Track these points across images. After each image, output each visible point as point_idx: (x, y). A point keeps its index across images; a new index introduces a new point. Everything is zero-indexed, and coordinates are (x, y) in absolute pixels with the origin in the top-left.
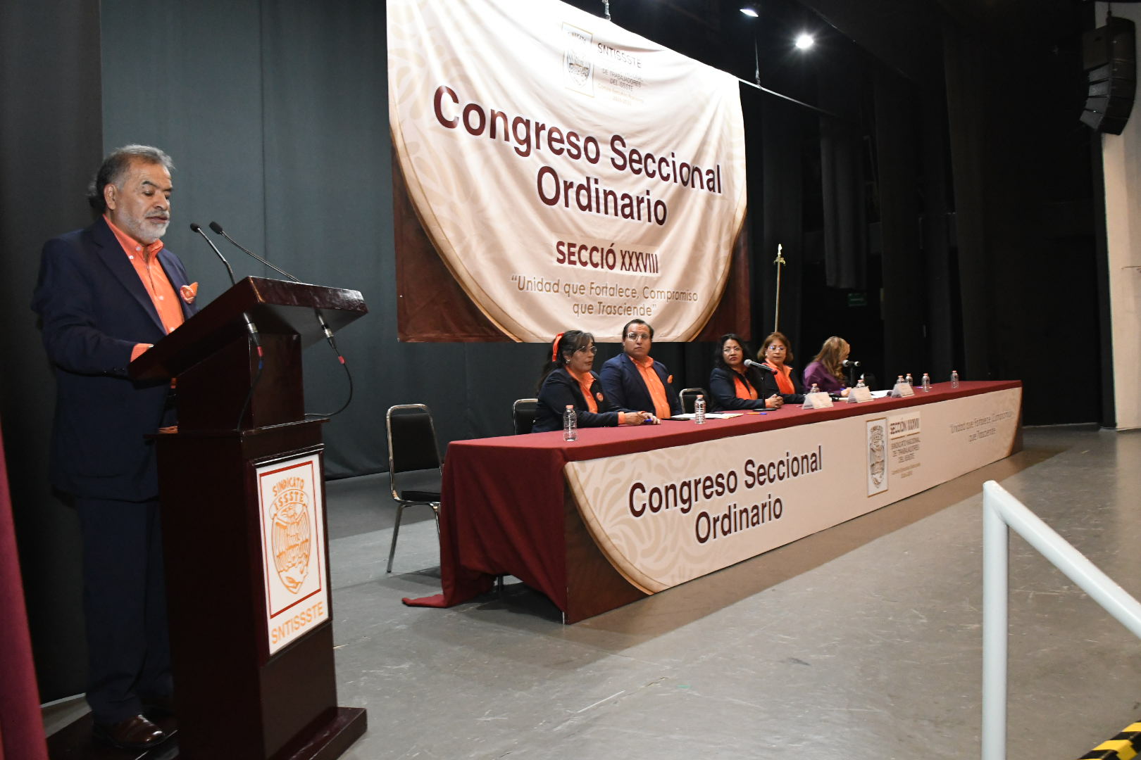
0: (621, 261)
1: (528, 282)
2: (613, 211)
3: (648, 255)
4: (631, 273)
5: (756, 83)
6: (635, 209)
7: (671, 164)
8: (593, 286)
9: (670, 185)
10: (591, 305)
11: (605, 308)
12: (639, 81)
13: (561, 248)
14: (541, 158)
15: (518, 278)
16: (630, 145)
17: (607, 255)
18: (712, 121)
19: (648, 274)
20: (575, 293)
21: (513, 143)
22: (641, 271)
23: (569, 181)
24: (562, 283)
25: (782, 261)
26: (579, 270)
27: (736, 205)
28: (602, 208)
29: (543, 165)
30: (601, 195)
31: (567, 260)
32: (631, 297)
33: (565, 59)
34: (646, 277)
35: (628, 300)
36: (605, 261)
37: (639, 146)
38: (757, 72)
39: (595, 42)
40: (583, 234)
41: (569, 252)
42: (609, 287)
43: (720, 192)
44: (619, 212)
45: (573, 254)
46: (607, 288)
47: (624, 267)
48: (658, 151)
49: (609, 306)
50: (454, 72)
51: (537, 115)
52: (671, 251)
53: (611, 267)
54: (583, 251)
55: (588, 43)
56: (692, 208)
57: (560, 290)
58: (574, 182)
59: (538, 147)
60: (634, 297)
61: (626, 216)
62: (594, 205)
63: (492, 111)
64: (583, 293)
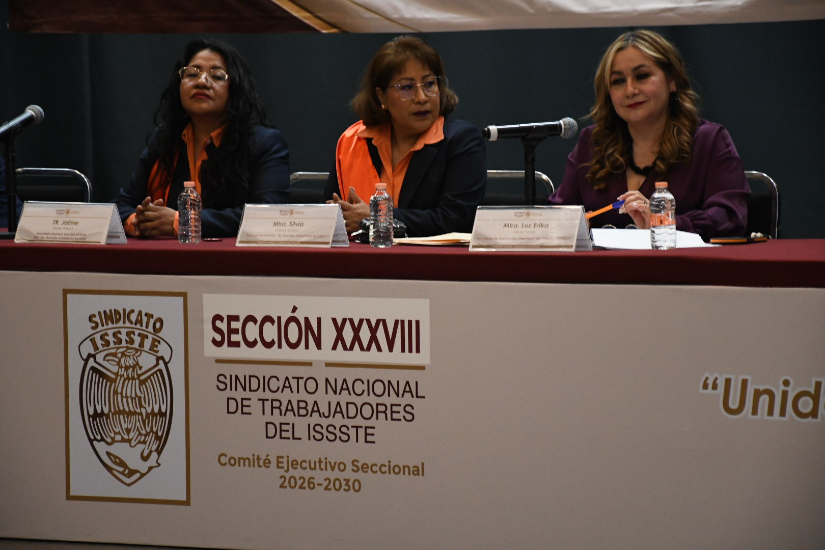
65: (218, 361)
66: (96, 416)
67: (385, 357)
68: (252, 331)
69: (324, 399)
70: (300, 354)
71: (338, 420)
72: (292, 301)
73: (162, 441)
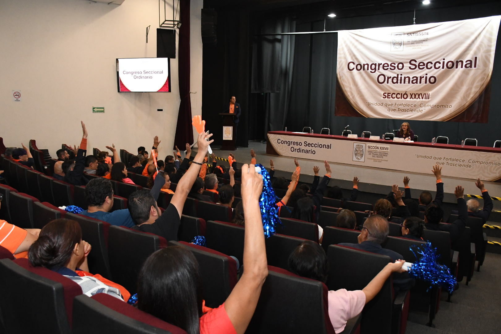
0: (410, 96)
1: (371, 103)
2: (408, 82)
4: (415, 99)
6: (418, 80)
7: (442, 63)
8: (396, 104)
9: (440, 70)
10: (395, 109)
11: (401, 110)
12: (427, 39)
13: (385, 94)
14: (380, 72)
15: (368, 103)
16: (418, 61)
19: (424, 99)
20: (389, 106)
21: (370, 70)
22: (420, 99)
23: (389, 76)
26: (391, 100)
28: (403, 82)
29: (380, 74)
30: (403, 78)
31: (387, 97)
32: (413, 106)
33: (392, 43)
34: (423, 101)
35: (412, 108)
36: (402, 97)
37: (424, 60)
39: (406, 34)
40: (393, 90)
41: (387, 95)
42: (403, 104)
44: (411, 82)
45: (390, 96)
46: (402, 104)
47: (411, 98)
48: (433, 60)
50: (354, 58)
51: (378, 61)
53: (405, 98)
54: (393, 95)
55: (403, 35)
56: (453, 76)
57: (383, 105)
58: (391, 76)
59: (379, 69)
60: (415, 107)
61: (413, 83)
62: (399, 81)
63: (364, 64)
64: (392, 106)
66: (356, 154)
67: (384, 150)
68: (372, 147)
69: (378, 154)
70: (376, 150)
72: (376, 145)
73: (362, 156)
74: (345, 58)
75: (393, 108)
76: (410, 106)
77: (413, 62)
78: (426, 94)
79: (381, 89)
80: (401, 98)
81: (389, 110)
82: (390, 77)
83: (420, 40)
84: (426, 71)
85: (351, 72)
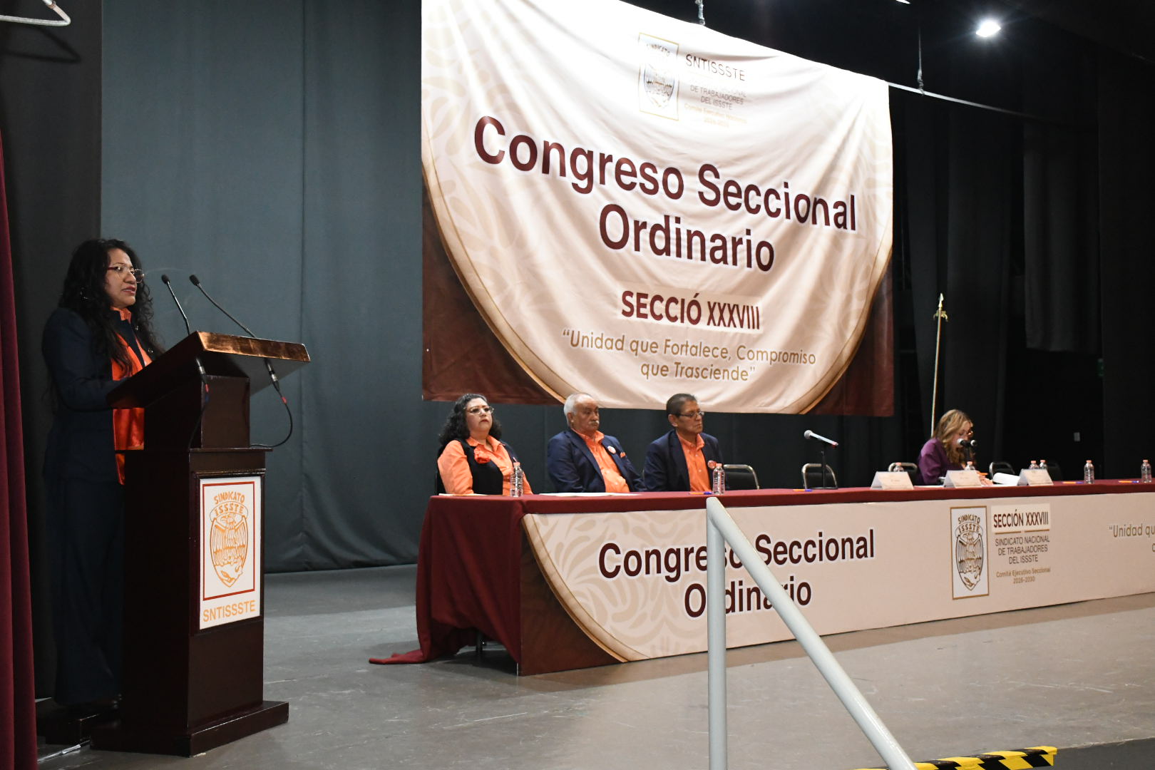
0: (709, 314)
1: (584, 338)
2: (699, 255)
3: (746, 308)
4: (722, 328)
5: (917, 87)
6: (730, 252)
7: (782, 197)
8: (668, 343)
9: (781, 222)
10: (665, 366)
11: (684, 370)
12: (742, 97)
13: (628, 298)
14: (606, 194)
15: (571, 333)
16: (725, 175)
17: (690, 308)
18: (845, 141)
19: (745, 330)
20: (645, 351)
21: (570, 178)
22: (735, 326)
23: (641, 220)
24: (628, 340)
25: (944, 315)
26: (651, 324)
27: (878, 245)
28: (684, 251)
29: (607, 203)
30: (684, 236)
31: (635, 313)
32: (720, 357)
33: (642, 77)
34: (743, 335)
35: (716, 362)
36: (685, 314)
37: (739, 176)
38: (920, 72)
39: (682, 54)
40: (656, 282)
41: (637, 304)
42: (690, 345)
43: (853, 228)
44: (708, 256)
45: (644, 306)
46: (687, 346)
47: (711, 321)
48: (763, 182)
49: (690, 368)
50: (500, 100)
51: (601, 143)
52: (780, 302)
53: (695, 322)
54: (657, 303)
55: (673, 55)
56: (810, 251)
57: (624, 348)
58: (648, 221)
59: (602, 182)
60: (725, 357)
61: (715, 261)
62: (673, 248)
63: (546, 143)
64: (655, 352)
65: (997, 534)
66: (961, 561)
67: (1037, 527)
68: (1005, 521)
69: (1025, 545)
71: (1028, 554)
74: (462, 90)
75: (658, 359)
76: (710, 354)
77: (709, 177)
78: (748, 307)
79: (616, 271)
80: (682, 321)
81: (649, 369)
82: (644, 225)
83: (725, 92)
84: (746, 219)
85: (495, 173)
